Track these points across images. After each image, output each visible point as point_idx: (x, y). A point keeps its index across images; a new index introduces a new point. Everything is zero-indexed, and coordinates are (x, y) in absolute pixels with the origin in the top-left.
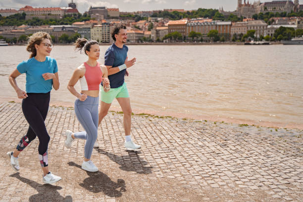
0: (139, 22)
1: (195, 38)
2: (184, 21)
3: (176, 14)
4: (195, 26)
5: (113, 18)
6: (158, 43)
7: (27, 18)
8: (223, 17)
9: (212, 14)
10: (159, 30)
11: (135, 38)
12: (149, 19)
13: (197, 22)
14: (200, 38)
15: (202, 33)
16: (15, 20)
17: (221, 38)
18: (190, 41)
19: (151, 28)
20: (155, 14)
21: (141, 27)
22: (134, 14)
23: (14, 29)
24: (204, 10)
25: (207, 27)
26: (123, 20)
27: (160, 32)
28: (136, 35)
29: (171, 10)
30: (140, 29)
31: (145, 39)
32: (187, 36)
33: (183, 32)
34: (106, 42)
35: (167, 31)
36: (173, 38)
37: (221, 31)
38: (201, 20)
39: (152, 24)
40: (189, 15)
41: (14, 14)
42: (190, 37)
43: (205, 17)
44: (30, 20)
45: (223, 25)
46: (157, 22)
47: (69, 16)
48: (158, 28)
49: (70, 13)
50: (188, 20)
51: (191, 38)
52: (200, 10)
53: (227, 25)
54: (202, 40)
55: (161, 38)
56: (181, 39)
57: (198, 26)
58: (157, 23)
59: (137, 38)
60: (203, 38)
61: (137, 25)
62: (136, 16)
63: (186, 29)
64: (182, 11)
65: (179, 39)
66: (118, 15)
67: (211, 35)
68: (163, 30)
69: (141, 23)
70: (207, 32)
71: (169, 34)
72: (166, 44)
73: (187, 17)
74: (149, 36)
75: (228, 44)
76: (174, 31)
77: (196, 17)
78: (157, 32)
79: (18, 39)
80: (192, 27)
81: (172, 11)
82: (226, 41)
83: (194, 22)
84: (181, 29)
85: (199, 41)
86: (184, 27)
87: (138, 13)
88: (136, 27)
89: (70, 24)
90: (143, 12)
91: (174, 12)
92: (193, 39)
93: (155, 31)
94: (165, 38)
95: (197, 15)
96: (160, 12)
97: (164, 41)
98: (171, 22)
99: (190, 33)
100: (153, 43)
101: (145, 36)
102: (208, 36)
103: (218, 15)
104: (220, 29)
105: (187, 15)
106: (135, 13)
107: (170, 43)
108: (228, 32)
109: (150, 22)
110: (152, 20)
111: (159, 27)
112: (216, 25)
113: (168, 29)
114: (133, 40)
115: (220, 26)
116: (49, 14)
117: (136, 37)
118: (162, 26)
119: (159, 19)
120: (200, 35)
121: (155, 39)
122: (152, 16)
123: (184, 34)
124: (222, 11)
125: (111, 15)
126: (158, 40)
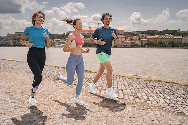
0: (133, 37)
1: (161, 45)
2: (156, 36)
3: (154, 32)
4: (162, 39)
5: (121, 34)
6: (142, 47)
8: (180, 34)
9: (174, 32)
10: (143, 41)
11: (130, 45)
12: (139, 35)
14: (164, 45)
15: (165, 42)
17: (176, 45)
18: (159, 47)
19: (139, 39)
20: (143, 33)
21: (134, 39)
22: (132, 33)
25: (168, 39)
28: (131, 43)
30: (133, 40)
31: (135, 45)
32: (157, 43)
33: (155, 42)
34: (115, 46)
35: (147, 41)
36: (150, 45)
38: (167, 35)
39: (140, 37)
40: (161, 33)
42: (159, 44)
43: (169, 34)
45: (177, 38)
46: (143, 36)
48: (142, 40)
52: (167, 30)
53: (179, 38)
54: (165, 46)
55: (143, 45)
56: (154, 45)
57: (164, 38)
59: (131, 45)
60: (166, 45)
61: (132, 38)
62: (133, 33)
64: (157, 31)
65: (152, 45)
66: (124, 33)
67: (170, 43)
68: (145, 41)
69: (134, 37)
70: (168, 42)
71: (147, 43)
72: (146, 47)
73: (159, 34)
74: (137, 44)
75: (179, 48)
76: (150, 41)
78: (142, 41)
80: (160, 39)
82: (179, 46)
83: (162, 36)
84: (154, 40)
86: (156, 39)
87: (134, 32)
88: (132, 39)
90: (137, 32)
91: (152, 32)
93: (140, 41)
94: (146, 45)
95: (165, 33)
96: (145, 31)
97: (145, 46)
98: (149, 37)
99: (159, 42)
100: (139, 47)
102: (169, 44)
103: (177, 33)
104: (175, 40)
105: (160, 33)
106: (132, 32)
108: (180, 42)
113: (147, 40)
114: (129, 45)
115: (175, 38)
116: (90, 33)
117: (131, 44)
118: (145, 39)
119: (144, 35)
120: (164, 43)
121: (140, 45)
122: (141, 34)
124: (180, 31)
125: (120, 33)
126: (142, 46)
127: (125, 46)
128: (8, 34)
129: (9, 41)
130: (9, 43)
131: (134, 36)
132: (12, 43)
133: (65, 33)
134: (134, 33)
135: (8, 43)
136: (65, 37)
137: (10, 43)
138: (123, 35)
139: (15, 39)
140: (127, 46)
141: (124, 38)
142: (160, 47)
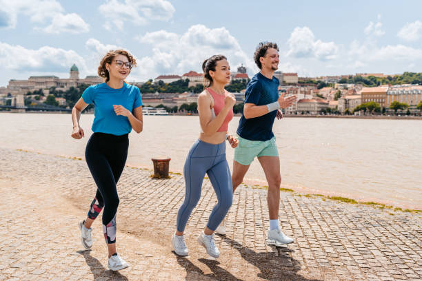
0: (322, 90)
1: (399, 110)
2: (384, 88)
3: (372, 79)
4: (399, 95)
5: (290, 84)
6: (347, 116)
7: (190, 84)
10: (349, 100)
11: (316, 109)
12: (337, 85)
13: (401, 89)
14: (405, 111)
15: (409, 105)
16: (178, 86)
18: (392, 115)
19: (338, 96)
20: (343, 81)
21: (325, 95)
22: (317, 80)
23: (176, 96)
24: (411, 75)
25: (417, 95)
26: (302, 86)
27: (350, 102)
28: (319, 105)
29: (366, 74)
30: (323, 98)
31: (329, 111)
32: (388, 107)
33: (382, 102)
35: (360, 101)
36: (368, 110)
38: (408, 87)
39: (340, 92)
40: (391, 80)
41: (177, 80)
42: (392, 108)
43: (414, 83)
44: (193, 87)
46: (347, 89)
47: (237, 81)
48: (347, 97)
49: (239, 79)
50: (390, 86)
51: (394, 110)
52: (406, 74)
54: (408, 113)
55: (351, 110)
56: (379, 111)
57: (404, 94)
58: (346, 91)
59: (320, 109)
60: (410, 111)
61: (320, 94)
62: (319, 82)
63: (385, 98)
64: (380, 76)
65: (375, 111)
66: (296, 81)
68: (354, 99)
69: (325, 91)
70: (417, 103)
71: (362, 105)
72: (358, 117)
73: (387, 83)
74: (335, 107)
76: (369, 102)
77: (399, 84)
78: (347, 102)
79: (179, 108)
80: (395, 95)
81: (367, 76)
83: (397, 89)
84: (379, 98)
85: (404, 114)
86: (384, 96)
87: (322, 78)
88: (318, 96)
89: (239, 92)
90: (329, 77)
91: (369, 77)
92: (396, 111)
93: (343, 101)
94: (357, 110)
95: (402, 81)
96: (350, 77)
97: (356, 113)
98: (366, 89)
99: (393, 104)
100: (340, 116)
101: (329, 106)
102: (418, 108)
105: (388, 80)
106: (317, 78)
107: (364, 117)
109: (337, 89)
110: (339, 88)
111: (349, 95)
113: (362, 99)
114: (314, 111)
117: (318, 108)
118: (353, 94)
119: (349, 86)
120: (405, 106)
121: (343, 110)
122: (341, 82)
123: (383, 105)
125: (287, 81)
126: (347, 112)
127: (305, 113)
128: (12, 81)
129: (15, 99)
130: (15, 104)
131: (324, 89)
132: (23, 102)
133: (151, 81)
134: (323, 80)
135: (13, 102)
136: (151, 89)
137: (18, 102)
138: (294, 84)
139: (29, 94)
140: (308, 112)
141: (301, 92)
142: (395, 116)
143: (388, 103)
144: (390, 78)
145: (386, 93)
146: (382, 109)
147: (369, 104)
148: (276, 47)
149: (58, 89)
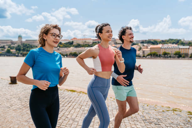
1: (166, 56)
2: (160, 46)
5: (119, 44)
6: (144, 58)
7: (74, 44)
8: (184, 44)
9: (177, 42)
10: (145, 51)
12: (140, 44)
13: (167, 46)
14: (169, 56)
16: (68, 44)
17: (183, 56)
19: (140, 49)
23: (67, 49)
24: (172, 40)
25: (174, 49)
27: (145, 52)
29: (152, 39)
33: (159, 52)
36: (153, 55)
37: (182, 52)
38: (170, 45)
40: (163, 42)
41: (67, 42)
42: (163, 55)
43: (173, 43)
45: (184, 49)
46: (144, 46)
48: (144, 50)
49: (96, 41)
50: (162, 45)
51: (164, 56)
52: (170, 39)
53: (186, 49)
54: (170, 57)
55: (145, 55)
57: (168, 48)
58: (144, 47)
63: (160, 50)
64: (159, 40)
65: (156, 56)
67: (176, 54)
68: (147, 51)
70: (174, 52)
71: (150, 53)
72: (148, 58)
73: (162, 43)
74: (138, 54)
75: (187, 59)
76: (153, 51)
77: (167, 44)
78: (144, 52)
79: (68, 54)
80: (165, 49)
81: (153, 40)
82: (186, 57)
83: (166, 46)
84: (158, 50)
86: (160, 49)
90: (136, 41)
91: (154, 41)
92: (165, 56)
93: (142, 51)
94: (148, 55)
96: (146, 41)
97: (147, 57)
98: (152, 46)
99: (163, 53)
100: (140, 58)
102: (174, 54)
103: (181, 43)
104: (182, 51)
105: (162, 42)
107: (151, 58)
108: (187, 52)
109: (140, 46)
110: (141, 45)
112: (180, 48)
113: (150, 50)
115: (182, 49)
116: (85, 42)
118: (147, 48)
119: (145, 44)
120: (169, 54)
121: (142, 55)
122: (142, 43)
123: (160, 53)
124: (184, 40)
126: (144, 56)
131: (134, 46)
142: (164, 58)
143: (162, 52)
144: (163, 41)
145: (161, 48)
146: (159, 55)
147: (153, 53)
148: (131, 29)
149: (12, 46)
